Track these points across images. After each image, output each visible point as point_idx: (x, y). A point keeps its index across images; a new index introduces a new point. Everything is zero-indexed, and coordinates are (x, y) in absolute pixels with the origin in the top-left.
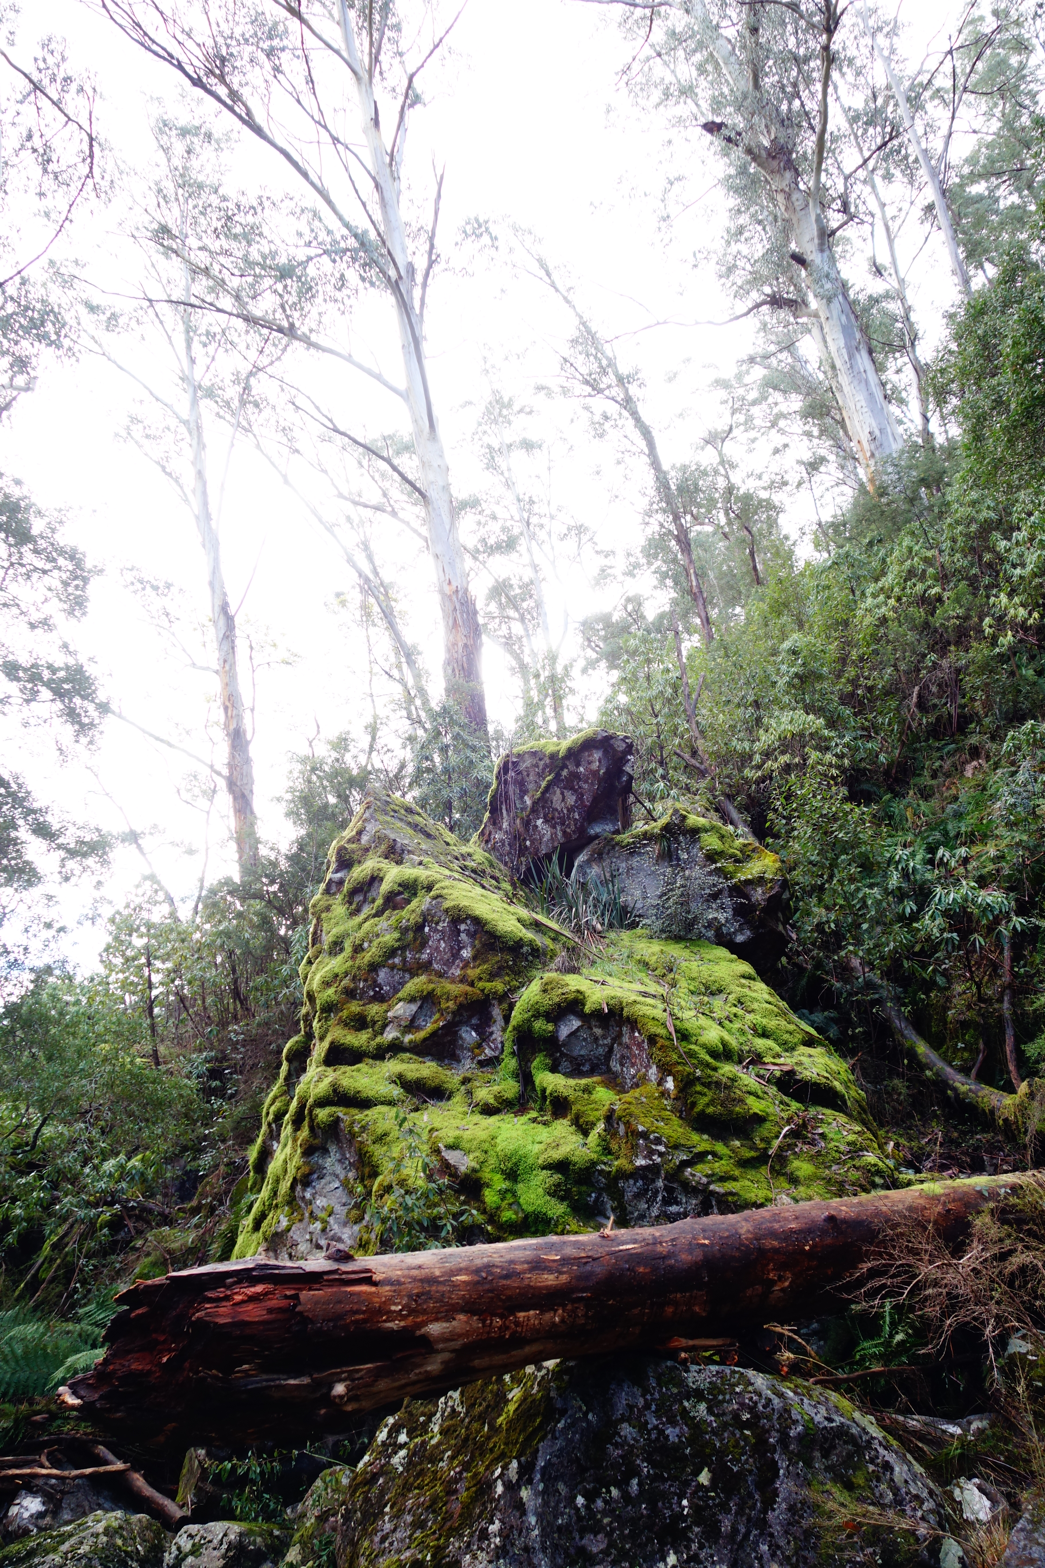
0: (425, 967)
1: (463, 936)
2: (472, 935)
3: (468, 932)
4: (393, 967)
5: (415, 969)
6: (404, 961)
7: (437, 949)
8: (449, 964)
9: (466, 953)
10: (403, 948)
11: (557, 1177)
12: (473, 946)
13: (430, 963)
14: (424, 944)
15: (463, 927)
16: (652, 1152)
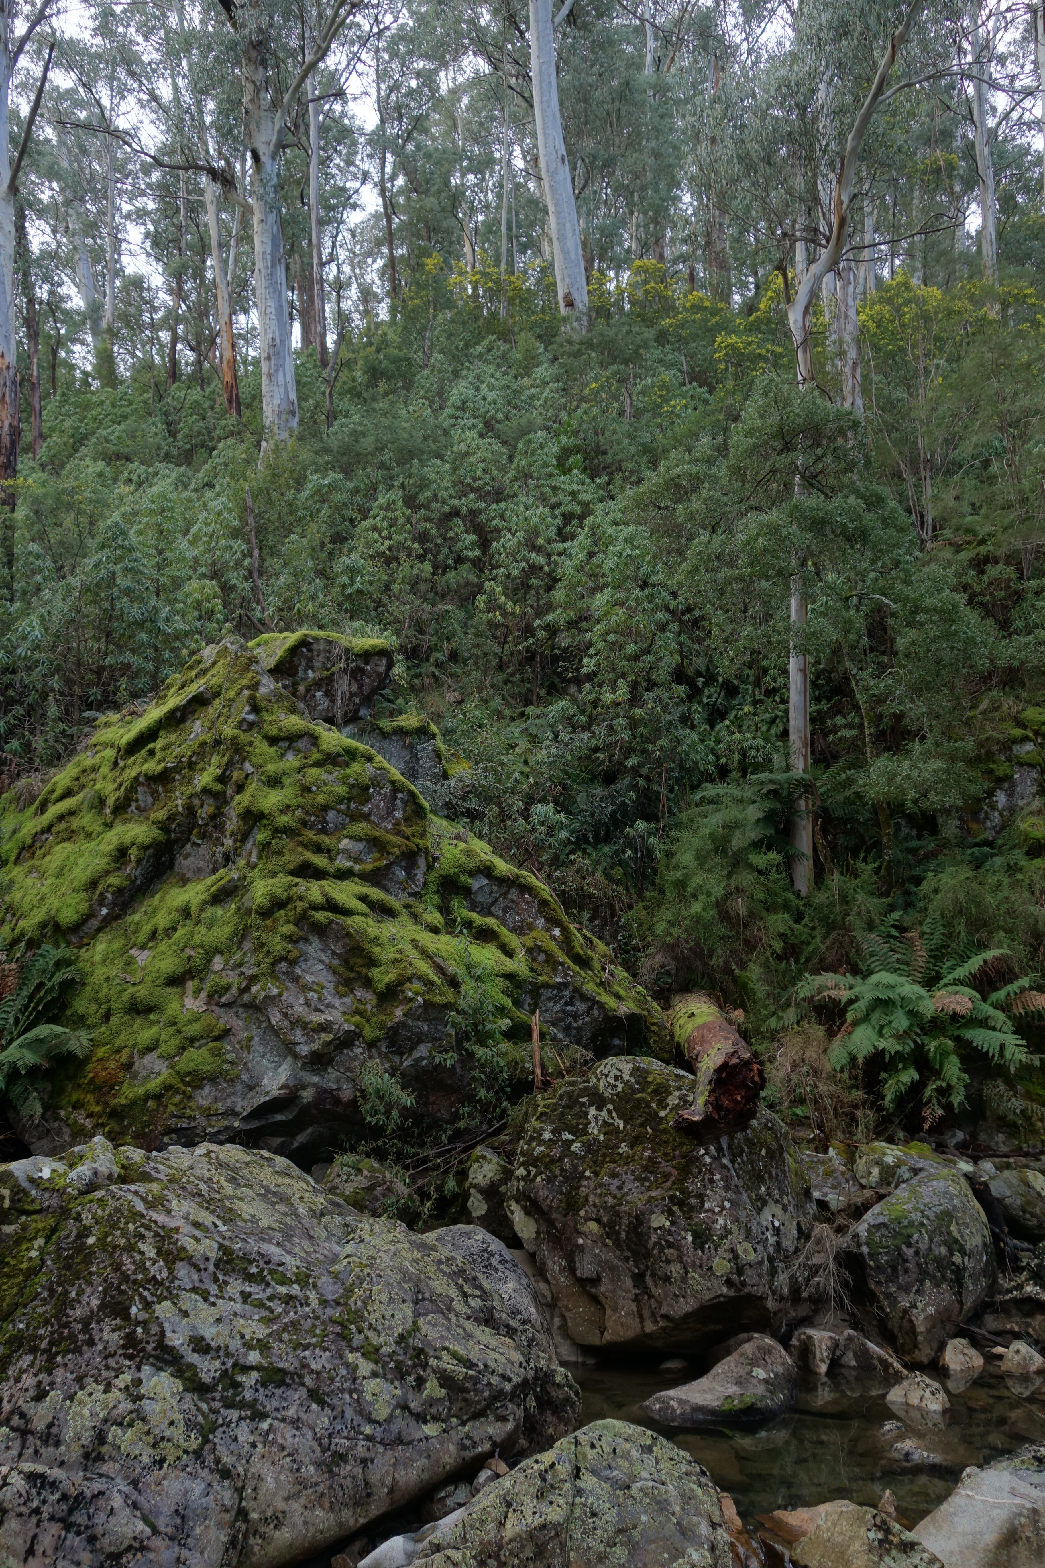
0: (366, 817)
1: (398, 802)
2: (405, 803)
3: (402, 799)
4: (339, 811)
5: (355, 817)
6: (348, 807)
7: (377, 806)
8: (383, 818)
9: (398, 814)
10: (349, 800)
11: (508, 983)
12: (405, 811)
13: (369, 814)
14: (368, 800)
15: (400, 795)
16: (567, 975)
